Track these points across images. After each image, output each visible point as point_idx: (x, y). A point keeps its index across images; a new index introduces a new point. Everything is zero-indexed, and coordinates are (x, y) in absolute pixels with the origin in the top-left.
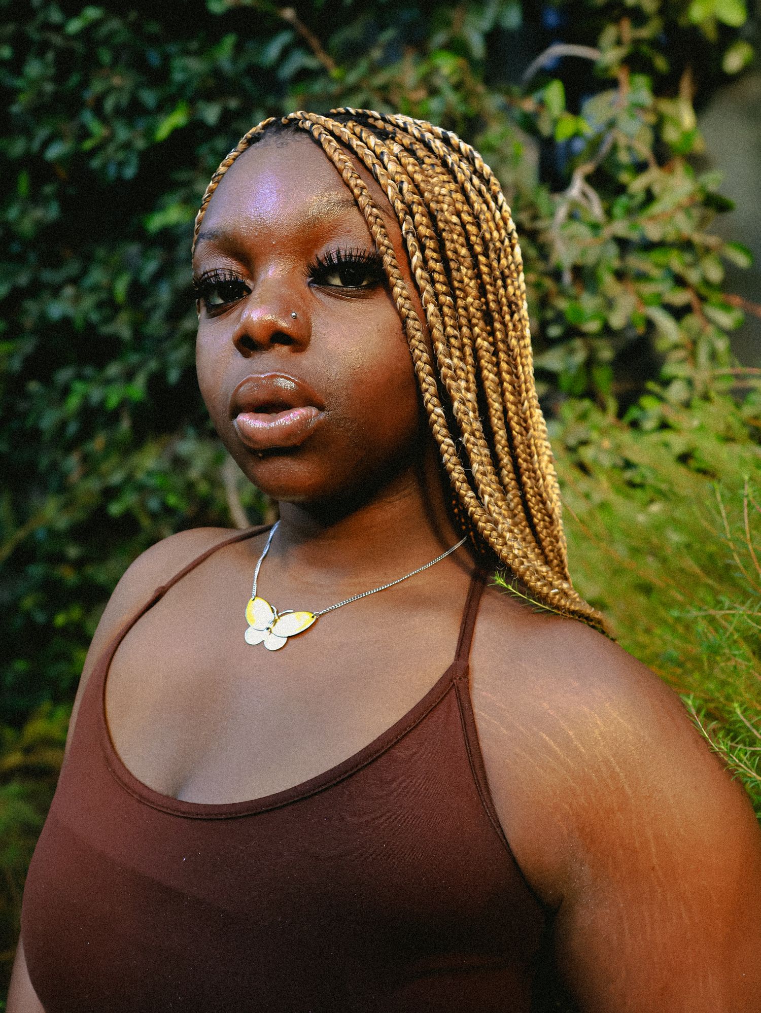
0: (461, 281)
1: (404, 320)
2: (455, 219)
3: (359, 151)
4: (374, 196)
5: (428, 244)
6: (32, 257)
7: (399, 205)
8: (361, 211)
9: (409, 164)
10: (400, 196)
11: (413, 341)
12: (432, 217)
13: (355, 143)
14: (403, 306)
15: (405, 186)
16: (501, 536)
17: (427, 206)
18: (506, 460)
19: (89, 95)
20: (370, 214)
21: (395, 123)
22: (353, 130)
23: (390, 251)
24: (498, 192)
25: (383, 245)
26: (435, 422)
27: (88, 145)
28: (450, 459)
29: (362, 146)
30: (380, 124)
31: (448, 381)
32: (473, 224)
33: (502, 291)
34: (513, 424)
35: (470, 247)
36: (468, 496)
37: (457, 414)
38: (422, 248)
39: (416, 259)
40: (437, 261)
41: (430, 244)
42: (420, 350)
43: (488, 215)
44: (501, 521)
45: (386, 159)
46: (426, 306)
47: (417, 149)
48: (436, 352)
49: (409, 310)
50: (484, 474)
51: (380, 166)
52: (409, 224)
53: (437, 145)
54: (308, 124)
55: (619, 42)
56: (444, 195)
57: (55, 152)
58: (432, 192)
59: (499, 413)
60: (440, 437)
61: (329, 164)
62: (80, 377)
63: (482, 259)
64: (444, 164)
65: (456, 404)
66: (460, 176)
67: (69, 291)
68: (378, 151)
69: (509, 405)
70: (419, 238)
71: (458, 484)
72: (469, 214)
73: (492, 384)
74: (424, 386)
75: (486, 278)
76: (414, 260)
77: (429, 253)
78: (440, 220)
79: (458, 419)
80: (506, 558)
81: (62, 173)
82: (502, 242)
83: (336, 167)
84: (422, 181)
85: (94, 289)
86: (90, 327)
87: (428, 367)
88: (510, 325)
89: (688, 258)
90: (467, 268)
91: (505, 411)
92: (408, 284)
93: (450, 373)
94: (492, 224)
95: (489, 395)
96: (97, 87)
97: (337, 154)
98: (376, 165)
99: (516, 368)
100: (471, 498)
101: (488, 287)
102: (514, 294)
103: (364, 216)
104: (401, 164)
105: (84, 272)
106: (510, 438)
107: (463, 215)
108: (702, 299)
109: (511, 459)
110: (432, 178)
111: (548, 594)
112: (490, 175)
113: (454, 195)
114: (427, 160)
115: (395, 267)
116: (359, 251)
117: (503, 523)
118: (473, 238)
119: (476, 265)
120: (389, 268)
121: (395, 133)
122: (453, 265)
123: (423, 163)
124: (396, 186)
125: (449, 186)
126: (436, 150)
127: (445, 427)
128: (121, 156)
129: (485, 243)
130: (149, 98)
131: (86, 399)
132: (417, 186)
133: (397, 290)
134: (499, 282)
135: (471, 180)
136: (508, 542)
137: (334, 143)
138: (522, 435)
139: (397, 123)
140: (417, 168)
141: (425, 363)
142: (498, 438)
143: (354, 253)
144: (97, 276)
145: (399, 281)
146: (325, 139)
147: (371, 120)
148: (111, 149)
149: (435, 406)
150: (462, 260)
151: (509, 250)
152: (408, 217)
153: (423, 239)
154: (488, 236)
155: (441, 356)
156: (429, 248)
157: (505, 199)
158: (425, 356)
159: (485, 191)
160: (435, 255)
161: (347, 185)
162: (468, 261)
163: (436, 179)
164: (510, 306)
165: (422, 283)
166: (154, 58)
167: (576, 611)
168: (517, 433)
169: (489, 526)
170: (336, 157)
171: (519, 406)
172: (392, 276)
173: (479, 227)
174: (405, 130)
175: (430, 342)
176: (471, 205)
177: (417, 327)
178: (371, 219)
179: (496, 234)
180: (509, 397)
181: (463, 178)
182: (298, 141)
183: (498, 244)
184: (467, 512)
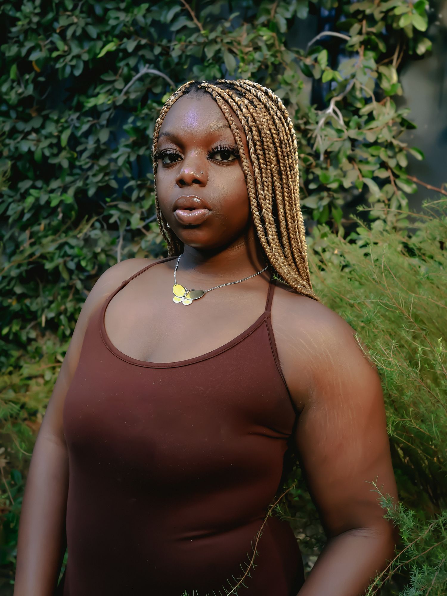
0: (269, 159)
1: (246, 176)
2: (268, 132)
3: (231, 104)
4: (237, 124)
5: (257, 143)
6: (13, 114)
7: (246, 128)
8: (232, 131)
9: (251, 109)
10: (247, 124)
11: (249, 184)
12: (259, 131)
13: (230, 100)
14: (246, 170)
15: (250, 119)
16: (279, 265)
17: (258, 127)
18: (285, 234)
19: (57, 26)
20: (236, 132)
21: (245, 88)
22: (229, 93)
23: (242, 148)
24: (288, 117)
25: (240, 145)
26: (256, 218)
27: (55, 54)
28: (260, 233)
29: (232, 102)
30: (239, 88)
31: (261, 200)
32: (276, 134)
33: (287, 161)
34: (288, 218)
35: (274, 144)
36: (267, 249)
37: (264, 214)
38: (255, 145)
39: (252, 150)
40: (260, 150)
41: (258, 143)
42: (251, 188)
43: (283, 129)
44: (280, 259)
45: (242, 107)
46: (255, 169)
47: (254, 101)
48: (257, 188)
49: (248, 172)
50: (273, 240)
51: (239, 110)
52: (250, 135)
53: (264, 98)
54: (210, 90)
55: (360, 33)
56: (265, 122)
57: (34, 56)
58: (260, 121)
59: (282, 214)
60: (257, 224)
61: (219, 109)
62: (34, 187)
63: (279, 148)
64: (266, 107)
65: (264, 210)
66: (272, 112)
67: (33, 136)
68: (239, 103)
69: (287, 211)
70: (254, 141)
71: (263, 243)
72: (275, 130)
73: (281, 201)
74: (252, 203)
75: (280, 157)
76: (251, 150)
77: (258, 147)
78: (263, 133)
79: (264, 217)
80: (281, 273)
81: (37, 69)
82: (288, 140)
83: (222, 111)
84: (256, 116)
85: (49, 136)
86: (45, 158)
87: (254, 195)
88: (290, 176)
89: (390, 153)
90: (272, 153)
91: (285, 213)
92: (248, 161)
93: (262, 197)
94: (284, 133)
95: (279, 206)
96: (63, 22)
97: (223, 106)
98: (238, 111)
99: (291, 194)
100: (268, 249)
101: (281, 161)
102: (292, 163)
103: (233, 133)
104: (248, 109)
105: (43, 127)
106: (287, 225)
107: (272, 130)
108: (396, 176)
109: (287, 233)
110: (260, 114)
111: (297, 287)
112: (285, 109)
113: (269, 122)
114: (258, 106)
115: (244, 154)
116: (229, 146)
117: (280, 260)
118: (276, 140)
119: (276, 151)
120: (242, 154)
121: (245, 93)
122: (267, 152)
123: (257, 107)
124: (245, 119)
125: (267, 118)
126: (262, 101)
127: (259, 220)
128: (74, 63)
129: (281, 141)
130: (93, 31)
131: (37, 199)
132: (254, 119)
133: (244, 163)
134: (286, 158)
135: (276, 114)
136: (282, 267)
137: (222, 101)
138: (292, 224)
139: (246, 88)
140: (254, 111)
141: (253, 194)
142: (282, 224)
143: (227, 147)
144: (51, 128)
145: (245, 160)
146: (218, 98)
147: (235, 87)
148: (69, 58)
149: (256, 211)
150: (270, 149)
151: (291, 143)
152: (250, 133)
153: (256, 141)
154: (282, 138)
155: (259, 190)
156: (258, 145)
157: (291, 120)
158: (253, 191)
159: (282, 118)
160: (260, 148)
161: (227, 119)
162: (273, 150)
163: (261, 115)
164: (290, 168)
165: (254, 160)
166: (98, 10)
167: (308, 295)
168: (290, 223)
169: (275, 260)
170: (223, 107)
171: (291, 211)
172: (242, 158)
173: (278, 135)
174: (250, 91)
175: (255, 184)
176: (276, 126)
177: (251, 178)
178: (236, 134)
179: (285, 137)
180: (287, 207)
181: (273, 113)
182: (206, 98)
183: (286, 141)
184: (266, 255)
